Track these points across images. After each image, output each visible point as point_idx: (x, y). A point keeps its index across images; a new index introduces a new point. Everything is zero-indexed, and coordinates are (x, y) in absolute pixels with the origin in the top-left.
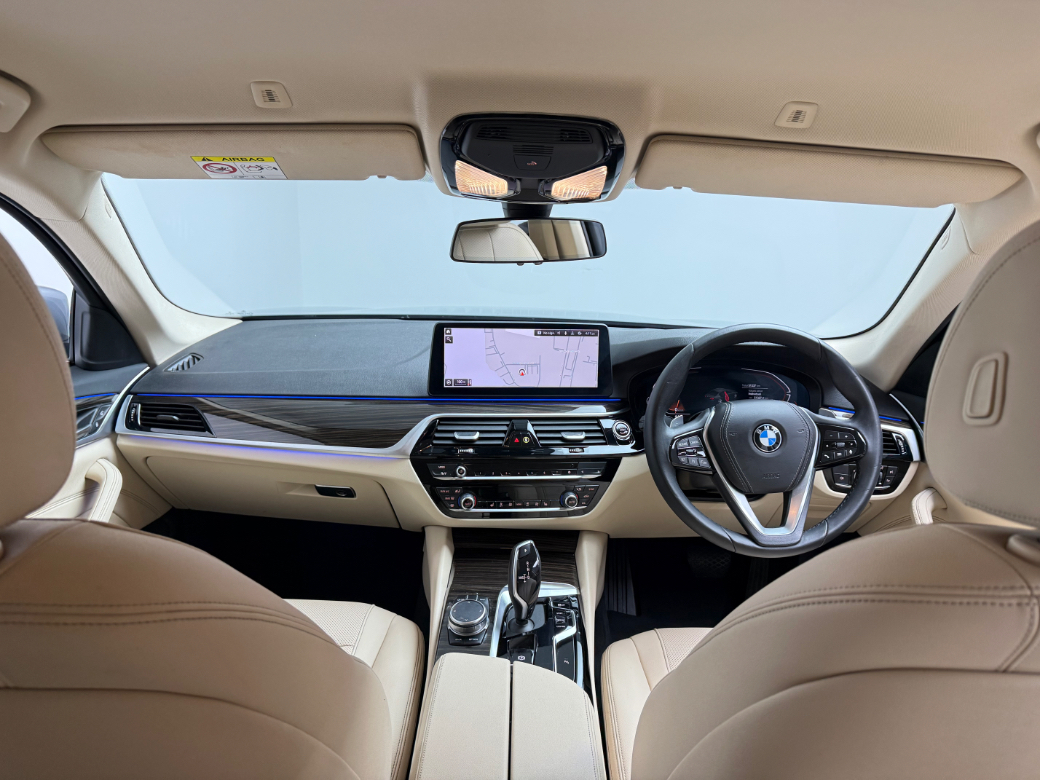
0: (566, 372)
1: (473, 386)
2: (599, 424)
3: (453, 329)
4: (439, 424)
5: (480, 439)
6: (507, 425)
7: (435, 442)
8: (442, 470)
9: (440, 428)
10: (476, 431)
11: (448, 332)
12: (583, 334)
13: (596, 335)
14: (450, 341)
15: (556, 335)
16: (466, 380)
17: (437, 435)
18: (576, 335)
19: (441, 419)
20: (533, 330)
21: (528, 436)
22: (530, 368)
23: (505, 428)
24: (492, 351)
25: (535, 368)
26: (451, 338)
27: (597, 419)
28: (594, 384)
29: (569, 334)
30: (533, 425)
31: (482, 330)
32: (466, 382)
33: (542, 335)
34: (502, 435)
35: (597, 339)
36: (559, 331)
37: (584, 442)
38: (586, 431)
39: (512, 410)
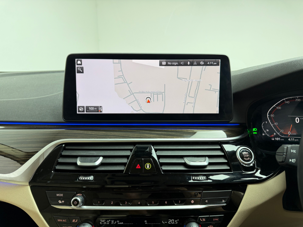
0: (189, 100)
1: (104, 112)
2: (222, 149)
3: (83, 60)
4: (65, 149)
5: (102, 164)
6: (131, 150)
7: (58, 167)
8: (60, 198)
9: (64, 153)
10: (99, 156)
11: (79, 62)
12: (206, 64)
13: (218, 65)
14: (81, 71)
15: (179, 65)
16: (97, 107)
17: (61, 160)
18: (199, 65)
19: (67, 144)
20: (158, 61)
21: (150, 162)
22: (155, 96)
23: (128, 153)
24: (121, 80)
25: (160, 96)
26: (82, 68)
27: (220, 143)
28: (215, 110)
29: (192, 64)
30: (156, 150)
31: (111, 61)
32: (97, 108)
33: (167, 65)
34: (125, 160)
35: (218, 68)
36: (182, 61)
37: (209, 168)
38: (210, 157)
39: (136, 135)
